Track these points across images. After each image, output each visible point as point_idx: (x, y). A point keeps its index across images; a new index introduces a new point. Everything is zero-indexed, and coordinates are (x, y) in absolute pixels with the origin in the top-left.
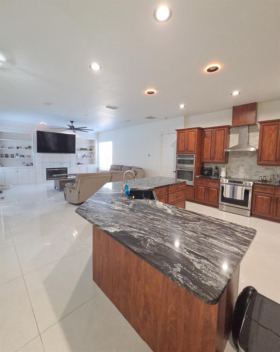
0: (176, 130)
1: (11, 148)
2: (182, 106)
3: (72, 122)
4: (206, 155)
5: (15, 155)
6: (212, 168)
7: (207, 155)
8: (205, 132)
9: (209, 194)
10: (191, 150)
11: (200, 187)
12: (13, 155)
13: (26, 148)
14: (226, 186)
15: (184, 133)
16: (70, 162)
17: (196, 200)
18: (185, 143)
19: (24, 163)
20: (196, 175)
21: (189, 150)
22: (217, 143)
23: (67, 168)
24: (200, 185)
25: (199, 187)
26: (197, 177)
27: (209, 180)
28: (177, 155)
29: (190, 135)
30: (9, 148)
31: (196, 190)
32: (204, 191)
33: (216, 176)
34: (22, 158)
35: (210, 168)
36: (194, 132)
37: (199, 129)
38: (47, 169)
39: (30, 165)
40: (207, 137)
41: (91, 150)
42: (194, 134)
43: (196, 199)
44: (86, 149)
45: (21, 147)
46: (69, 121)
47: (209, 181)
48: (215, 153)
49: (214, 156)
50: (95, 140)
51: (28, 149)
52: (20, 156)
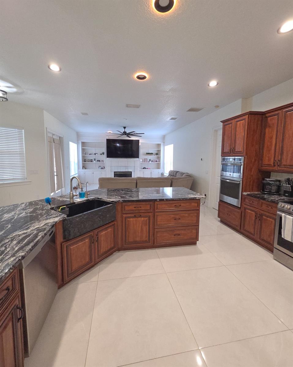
0: (221, 122)
1: (91, 154)
2: (213, 84)
3: (125, 128)
4: (267, 158)
5: (93, 160)
6: (279, 181)
7: (269, 157)
8: (266, 117)
9: (261, 225)
10: (239, 151)
11: (249, 211)
12: (92, 160)
13: (101, 154)
14: (285, 217)
15: (231, 125)
16: (135, 167)
17: (242, 231)
18: (231, 139)
19: (100, 166)
20: (243, 190)
21: (236, 151)
22: (287, 135)
23: (131, 172)
24: (249, 207)
25: (247, 210)
26: (245, 193)
27: (261, 201)
28: (222, 158)
29: (238, 126)
30: (90, 155)
31: (243, 214)
32: (254, 219)
33: (286, 196)
34: (98, 162)
35: (277, 181)
36: (243, 121)
37: (250, 114)
38: (115, 172)
39: (103, 168)
40: (270, 127)
41: (157, 154)
42: (243, 125)
43: (242, 228)
44: (152, 154)
45: (97, 154)
46: (122, 127)
47: (262, 203)
48: (282, 154)
49: (281, 159)
50: (161, 144)
51: (102, 155)
52: (97, 161)
